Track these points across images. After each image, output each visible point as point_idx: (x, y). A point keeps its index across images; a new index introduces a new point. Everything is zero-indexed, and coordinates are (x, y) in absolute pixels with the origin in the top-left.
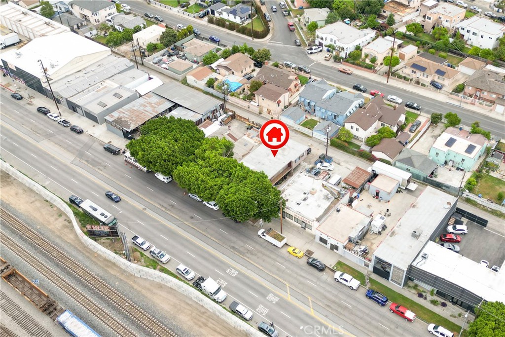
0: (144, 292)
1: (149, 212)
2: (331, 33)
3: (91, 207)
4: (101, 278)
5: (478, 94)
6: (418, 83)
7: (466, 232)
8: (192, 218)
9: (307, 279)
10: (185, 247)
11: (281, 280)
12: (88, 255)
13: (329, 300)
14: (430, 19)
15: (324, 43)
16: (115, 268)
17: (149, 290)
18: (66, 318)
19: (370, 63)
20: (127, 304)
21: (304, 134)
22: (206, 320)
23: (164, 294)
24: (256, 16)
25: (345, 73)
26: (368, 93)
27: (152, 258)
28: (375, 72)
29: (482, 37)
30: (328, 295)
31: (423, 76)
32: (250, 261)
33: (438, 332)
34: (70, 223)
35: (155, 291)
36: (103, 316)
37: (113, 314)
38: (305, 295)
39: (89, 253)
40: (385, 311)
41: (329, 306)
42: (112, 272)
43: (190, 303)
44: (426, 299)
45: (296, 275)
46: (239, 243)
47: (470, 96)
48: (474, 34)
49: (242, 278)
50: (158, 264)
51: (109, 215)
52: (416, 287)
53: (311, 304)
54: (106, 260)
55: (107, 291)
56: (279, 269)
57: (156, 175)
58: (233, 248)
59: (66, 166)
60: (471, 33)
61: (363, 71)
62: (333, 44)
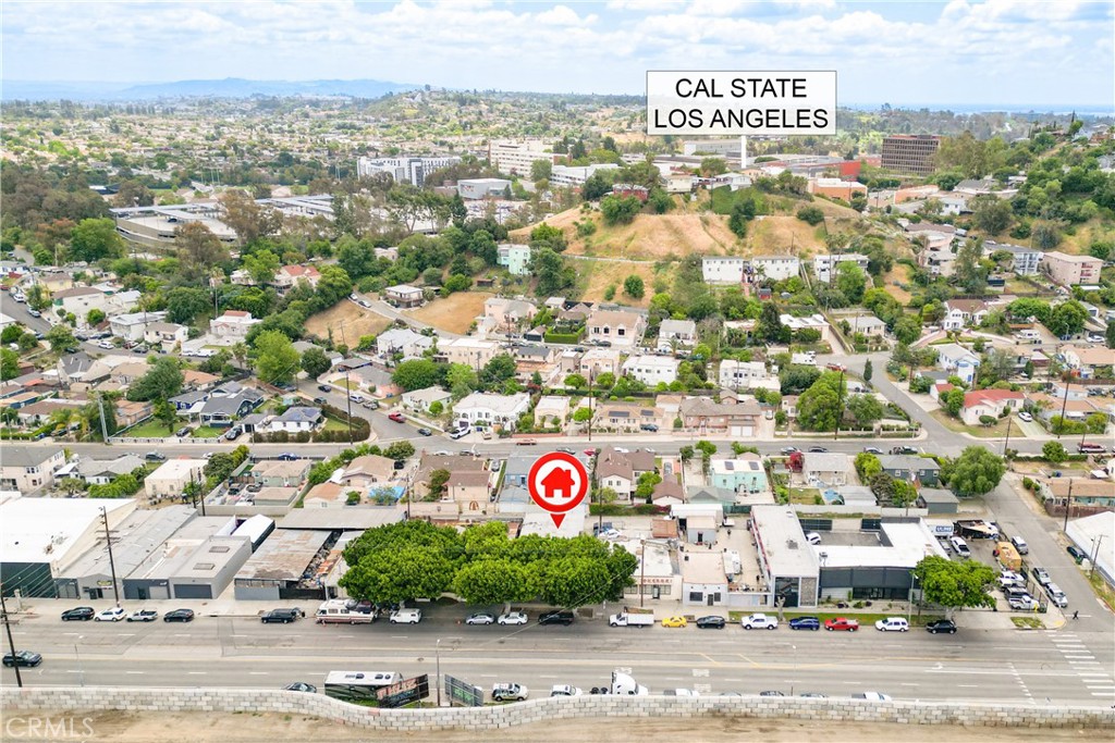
1: (431, 660)
2: (475, 406)
3: (349, 677)
5: (703, 423)
6: (628, 430)
7: (819, 539)
8: (502, 642)
10: (532, 673)
11: (691, 653)
13: (762, 648)
14: (587, 367)
15: (470, 421)
19: (553, 426)
22: (648, 726)
23: (561, 727)
24: (326, 419)
28: (565, 434)
29: (659, 372)
31: (629, 422)
32: (631, 652)
33: (891, 624)
34: (316, 719)
35: (548, 730)
38: (732, 654)
39: (396, 736)
40: (822, 631)
41: (766, 653)
44: (847, 606)
45: (700, 643)
46: (596, 641)
47: (696, 427)
48: (647, 371)
49: (642, 671)
51: (392, 674)
52: (829, 600)
53: (747, 659)
56: (674, 646)
57: (392, 618)
58: (595, 648)
59: (217, 662)
60: (644, 371)
62: (483, 418)
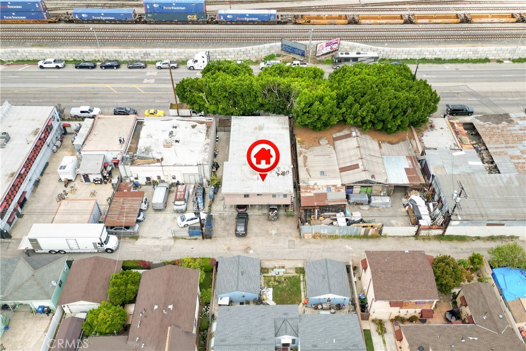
30: (101, 100)
41: (95, 94)
45: (141, 100)
53: (112, 89)
56: (161, 98)
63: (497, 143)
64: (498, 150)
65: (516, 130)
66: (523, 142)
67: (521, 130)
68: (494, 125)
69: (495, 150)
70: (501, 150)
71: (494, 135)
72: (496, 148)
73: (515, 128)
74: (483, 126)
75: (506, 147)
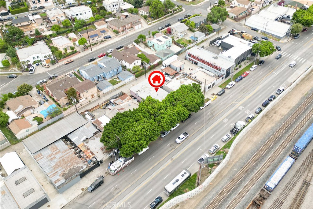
0: (240, 156)
1: (175, 157)
3: (174, 184)
4: (232, 177)
5: (124, 29)
6: (102, 41)
9: (229, 96)
10: (207, 138)
11: (230, 104)
12: (211, 189)
13: (241, 92)
14: (55, 20)
15: (31, 63)
16: (223, 172)
17: (238, 154)
18: (271, 184)
20: (251, 162)
21: (121, 86)
22: (255, 131)
23: (240, 148)
25: (71, 62)
26: (97, 59)
27: (215, 153)
28: (79, 52)
29: (85, 13)
31: (99, 38)
32: (218, 114)
33: (254, 68)
35: (239, 151)
36: (260, 173)
37: (258, 169)
38: (238, 98)
39: (209, 188)
41: (244, 92)
42: (226, 173)
43: (245, 137)
45: (227, 100)
46: (206, 117)
47: (123, 31)
48: (80, 14)
49: (229, 117)
50: (219, 151)
54: (216, 178)
55: (242, 173)
56: (224, 105)
58: (209, 119)
61: (74, 57)
62: (37, 59)
63: (68, 157)
64: (67, 152)
65: (60, 170)
66: (55, 164)
67: (57, 172)
68: (72, 167)
69: (68, 152)
70: (65, 153)
71: (71, 161)
72: (68, 153)
73: (60, 171)
74: (78, 163)
75: (63, 156)
